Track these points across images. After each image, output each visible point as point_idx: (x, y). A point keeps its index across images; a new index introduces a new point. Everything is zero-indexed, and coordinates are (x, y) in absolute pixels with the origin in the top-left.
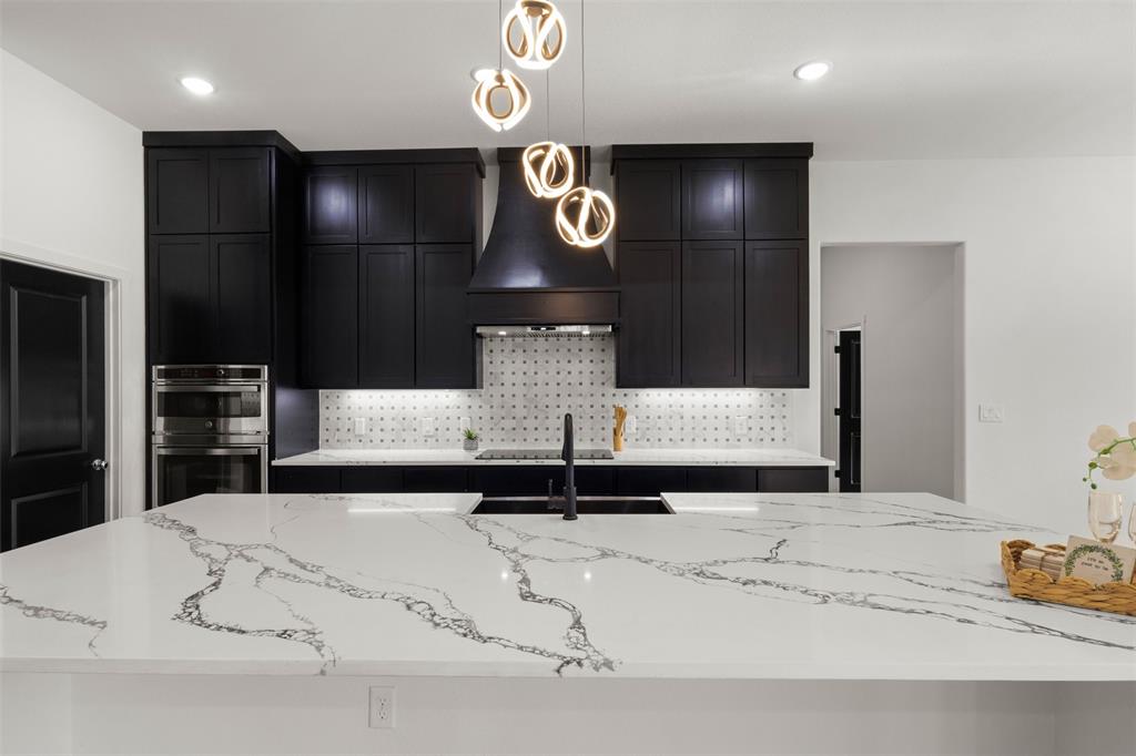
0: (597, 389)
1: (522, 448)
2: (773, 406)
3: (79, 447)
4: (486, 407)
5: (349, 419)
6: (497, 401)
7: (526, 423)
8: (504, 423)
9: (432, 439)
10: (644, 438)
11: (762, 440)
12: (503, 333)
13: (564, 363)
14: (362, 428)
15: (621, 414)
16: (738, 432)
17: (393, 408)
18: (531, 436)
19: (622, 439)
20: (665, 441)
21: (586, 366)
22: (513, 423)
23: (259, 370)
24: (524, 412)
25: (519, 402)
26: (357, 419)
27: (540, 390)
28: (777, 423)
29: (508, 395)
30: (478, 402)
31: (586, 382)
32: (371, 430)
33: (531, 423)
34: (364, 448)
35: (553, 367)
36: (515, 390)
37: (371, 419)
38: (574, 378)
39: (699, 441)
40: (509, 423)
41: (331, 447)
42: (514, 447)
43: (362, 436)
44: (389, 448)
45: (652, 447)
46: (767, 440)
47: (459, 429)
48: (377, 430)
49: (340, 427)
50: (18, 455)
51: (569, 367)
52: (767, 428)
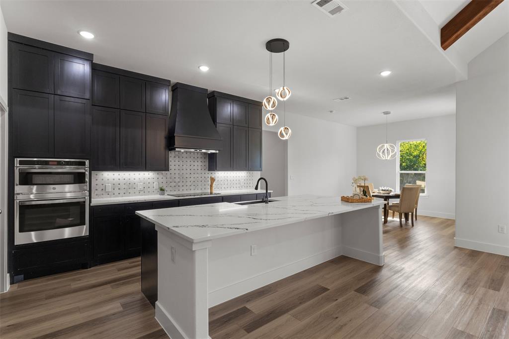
0: (203, 172)
1: (178, 193)
2: (250, 176)
4: (164, 178)
5: (103, 185)
7: (179, 184)
8: (171, 184)
9: (142, 191)
11: (247, 187)
12: (182, 151)
13: (192, 162)
14: (109, 189)
15: (213, 180)
16: (242, 184)
17: (124, 179)
18: (181, 189)
19: (213, 188)
21: (200, 163)
22: (175, 184)
23: (85, 162)
24: (179, 180)
25: (177, 176)
26: (107, 185)
27: (184, 172)
30: (161, 176)
31: (200, 169)
32: (114, 189)
33: (181, 184)
34: (110, 197)
35: (189, 164)
36: (175, 172)
37: (114, 184)
38: (195, 168)
42: (175, 193)
43: (109, 192)
44: (123, 197)
46: (249, 187)
47: (154, 187)
48: (116, 189)
49: (97, 188)
51: (194, 164)
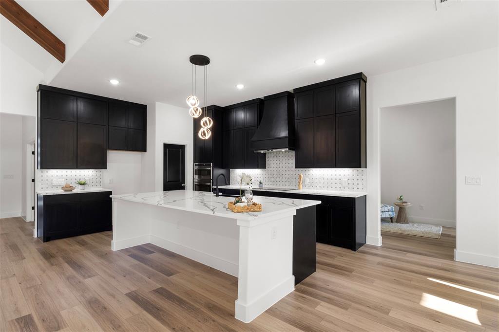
1: (276, 187)
2: (358, 175)
3: (180, 181)
4: (267, 174)
5: (236, 177)
6: (270, 172)
10: (311, 185)
11: (353, 188)
15: (300, 177)
16: (344, 185)
20: (318, 187)
23: (210, 164)
24: (277, 176)
25: (275, 173)
27: (281, 169)
28: (359, 182)
29: (272, 171)
39: (330, 188)
40: (273, 180)
41: (233, 185)
42: (274, 187)
45: (314, 189)
46: (356, 189)
49: (234, 179)
50: (168, 182)
51: (289, 162)
52: (356, 184)
